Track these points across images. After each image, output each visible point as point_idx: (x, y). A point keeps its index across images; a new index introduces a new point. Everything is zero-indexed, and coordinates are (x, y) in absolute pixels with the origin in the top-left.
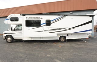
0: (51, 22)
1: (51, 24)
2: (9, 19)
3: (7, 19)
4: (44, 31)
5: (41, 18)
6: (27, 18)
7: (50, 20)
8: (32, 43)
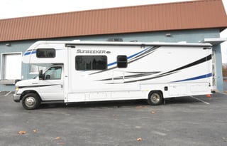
0: (129, 60)
1: (128, 65)
2: (33, 53)
3: (29, 53)
4: (115, 79)
5: (108, 52)
6: (79, 51)
7: (126, 56)
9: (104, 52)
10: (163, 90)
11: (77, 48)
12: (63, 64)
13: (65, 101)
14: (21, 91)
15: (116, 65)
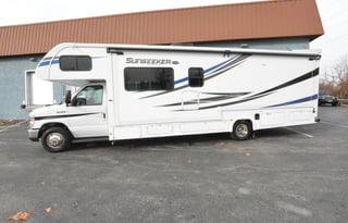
0: (206, 75)
1: (205, 82)
2: (53, 62)
3: (48, 63)
4: (185, 103)
5: (175, 63)
6: (129, 60)
7: (200, 69)
8: (143, 149)
9: (169, 61)
10: (253, 119)
11: (127, 55)
12: (104, 81)
13: (111, 139)
14: (39, 124)
15: (187, 82)
